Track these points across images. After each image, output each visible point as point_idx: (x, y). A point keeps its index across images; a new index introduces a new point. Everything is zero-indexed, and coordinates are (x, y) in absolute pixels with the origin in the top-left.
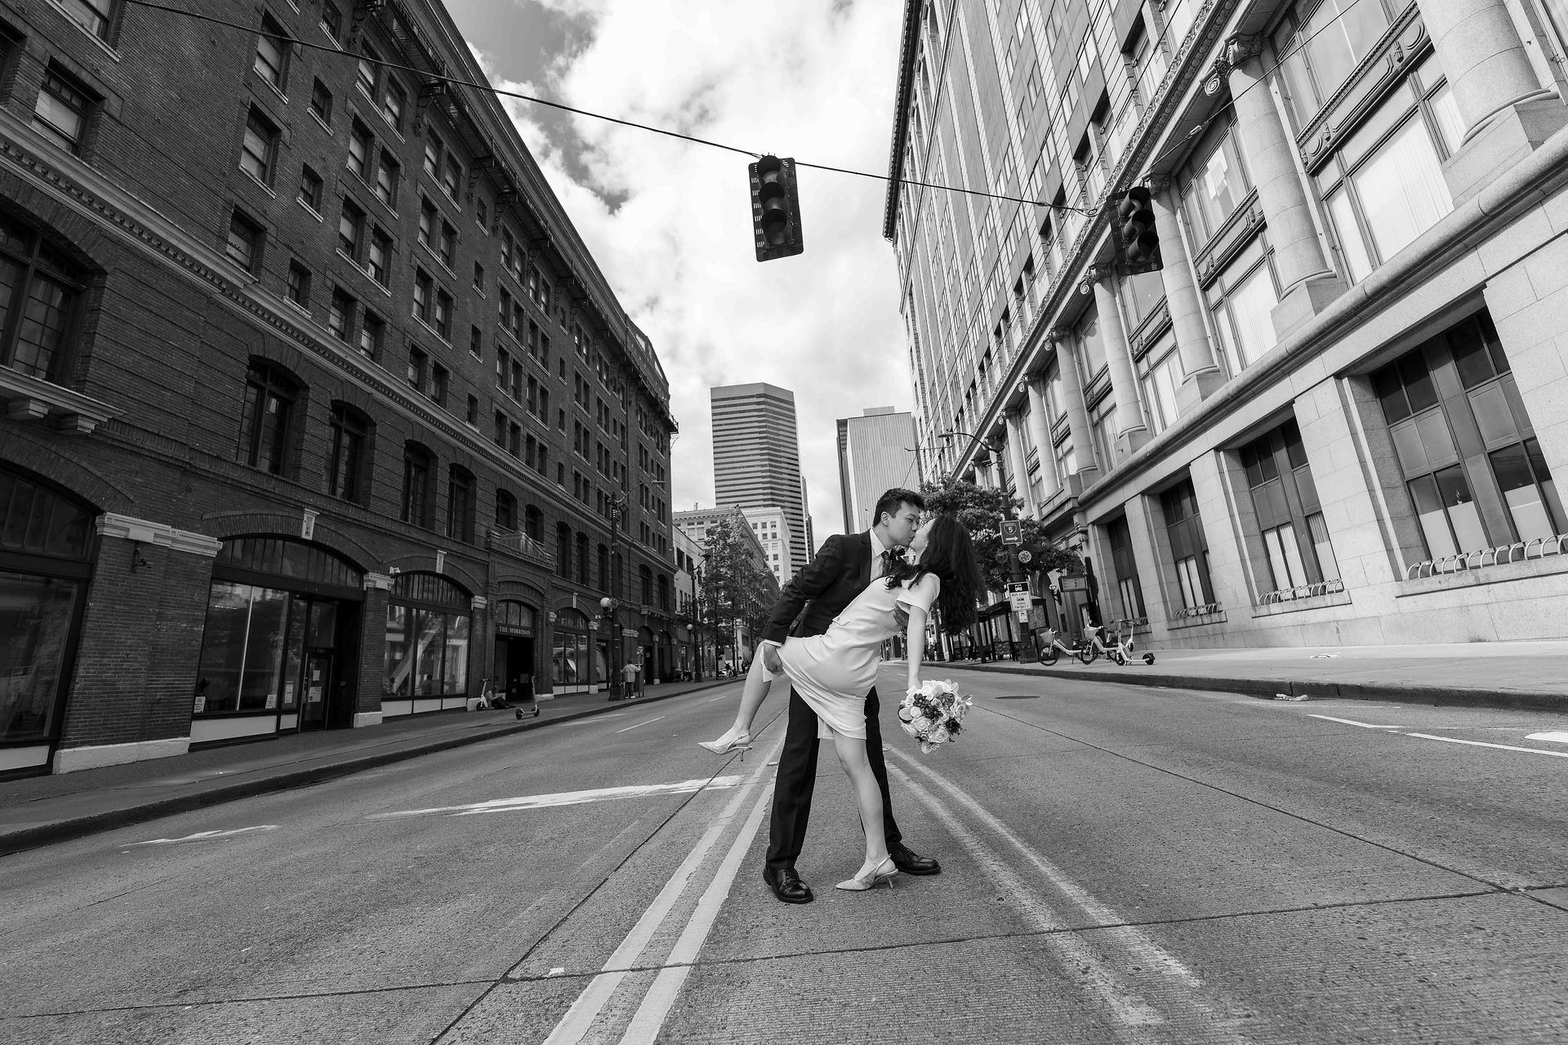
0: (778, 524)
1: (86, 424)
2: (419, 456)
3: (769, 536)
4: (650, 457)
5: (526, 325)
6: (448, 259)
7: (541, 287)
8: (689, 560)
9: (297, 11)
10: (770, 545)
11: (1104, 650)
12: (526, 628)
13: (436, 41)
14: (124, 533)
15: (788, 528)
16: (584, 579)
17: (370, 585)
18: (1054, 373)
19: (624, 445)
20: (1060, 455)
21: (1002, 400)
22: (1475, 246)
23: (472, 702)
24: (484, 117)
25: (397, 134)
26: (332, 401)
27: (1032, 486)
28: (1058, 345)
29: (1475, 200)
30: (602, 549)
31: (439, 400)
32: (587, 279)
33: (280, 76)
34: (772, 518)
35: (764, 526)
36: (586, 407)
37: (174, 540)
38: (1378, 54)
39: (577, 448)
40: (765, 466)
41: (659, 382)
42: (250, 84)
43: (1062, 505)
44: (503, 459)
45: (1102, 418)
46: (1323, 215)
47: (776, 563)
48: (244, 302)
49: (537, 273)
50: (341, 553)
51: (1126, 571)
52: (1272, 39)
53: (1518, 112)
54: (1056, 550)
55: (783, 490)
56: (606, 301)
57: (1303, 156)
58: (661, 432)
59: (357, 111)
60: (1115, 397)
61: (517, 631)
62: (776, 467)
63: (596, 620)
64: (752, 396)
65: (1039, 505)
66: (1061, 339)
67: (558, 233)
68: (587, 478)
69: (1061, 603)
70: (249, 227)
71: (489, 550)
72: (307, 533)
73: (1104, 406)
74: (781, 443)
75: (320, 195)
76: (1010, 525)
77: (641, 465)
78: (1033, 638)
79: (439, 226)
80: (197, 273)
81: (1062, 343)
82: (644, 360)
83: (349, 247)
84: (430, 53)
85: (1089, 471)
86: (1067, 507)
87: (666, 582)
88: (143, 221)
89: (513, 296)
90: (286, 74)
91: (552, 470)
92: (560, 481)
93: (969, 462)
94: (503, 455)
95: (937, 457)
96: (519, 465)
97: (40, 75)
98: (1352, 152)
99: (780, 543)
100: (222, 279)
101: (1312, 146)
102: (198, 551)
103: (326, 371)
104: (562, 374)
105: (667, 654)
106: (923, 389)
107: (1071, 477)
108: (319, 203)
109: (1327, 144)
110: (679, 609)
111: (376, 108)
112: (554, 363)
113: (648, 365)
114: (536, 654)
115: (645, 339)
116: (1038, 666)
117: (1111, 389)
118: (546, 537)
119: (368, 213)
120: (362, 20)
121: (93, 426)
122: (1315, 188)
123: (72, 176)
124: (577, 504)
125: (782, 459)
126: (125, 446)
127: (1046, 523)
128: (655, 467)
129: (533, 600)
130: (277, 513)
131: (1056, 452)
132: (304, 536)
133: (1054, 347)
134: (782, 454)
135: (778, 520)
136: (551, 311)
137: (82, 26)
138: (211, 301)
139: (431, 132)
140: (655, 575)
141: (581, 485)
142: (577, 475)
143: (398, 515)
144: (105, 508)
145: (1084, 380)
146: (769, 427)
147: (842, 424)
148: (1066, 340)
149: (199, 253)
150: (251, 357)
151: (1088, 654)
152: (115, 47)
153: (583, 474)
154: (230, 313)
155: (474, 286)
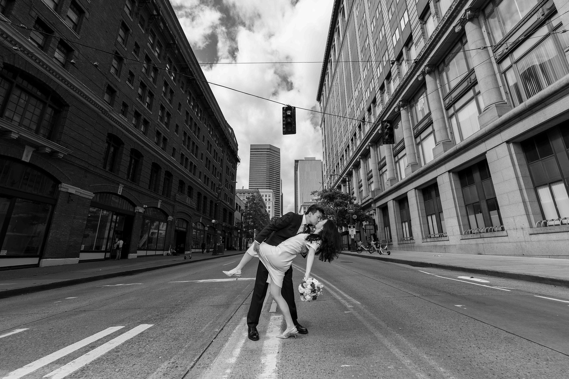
0: (271, 196)
1: (61, 155)
2: (156, 168)
3: (268, 200)
4: (230, 170)
5: (193, 124)
6: (170, 101)
7: (199, 111)
8: (240, 207)
9: (132, 20)
10: (268, 203)
11: (377, 249)
12: (184, 228)
13: (173, 29)
14: (67, 190)
15: (274, 197)
16: (204, 212)
17: (137, 211)
18: (369, 156)
19: (221, 166)
20: (369, 183)
21: (352, 162)
22: (484, 141)
23: (165, 253)
24: (186, 53)
25: (159, 60)
26: (131, 149)
27: (360, 192)
28: (371, 147)
29: (484, 128)
30: (211, 202)
31: (164, 149)
32: (214, 108)
33: (124, 41)
34: (269, 194)
35: (266, 196)
36: (210, 152)
37: (81, 193)
38: (465, 79)
39: (206, 167)
40: (268, 174)
41: (235, 144)
42: (116, 45)
43: (368, 200)
44: (182, 170)
45: (383, 173)
46: (449, 122)
47: (269, 209)
48: (108, 116)
49: (198, 106)
50: (129, 200)
51: (387, 224)
52: (438, 67)
53: (496, 106)
54: (365, 215)
55: (274, 183)
56: (220, 116)
57: (444, 104)
58: (234, 162)
59: (147, 52)
60: (387, 167)
61: (182, 229)
62: (272, 175)
63: (207, 227)
64: (265, 149)
65: (361, 199)
66: (372, 146)
67: (206, 93)
68: (209, 177)
69: (366, 232)
70: (111, 91)
71: (175, 201)
72: (120, 192)
73: (384, 169)
74: (274, 166)
75: (133, 80)
76: (351, 206)
77: (227, 173)
78: (355, 244)
79: (169, 90)
80: (96, 106)
81: (372, 147)
82: (231, 137)
83: (140, 97)
84: (171, 32)
85: (378, 190)
86: (370, 201)
87: (231, 215)
88: (82, 90)
89: (190, 114)
90: (127, 41)
91: (197, 174)
92: (200, 178)
93: (339, 181)
94: (182, 168)
95: (329, 178)
96: (187, 171)
97: (57, 43)
98: (458, 105)
99: (271, 203)
100: (103, 109)
101: (447, 101)
102: (87, 197)
103: (130, 139)
104: (203, 141)
105: (230, 239)
106: (326, 154)
107: (372, 191)
108: (133, 83)
109: (451, 102)
110: (235, 224)
111: (153, 51)
112: (201, 137)
113: (232, 138)
114: (187, 237)
115: (232, 129)
116: (356, 253)
117: (386, 165)
118: (194, 197)
119: (147, 86)
120: (151, 23)
121: (62, 156)
122: (447, 113)
123: (64, 76)
124: (205, 186)
125: (274, 172)
126: (70, 162)
127: (363, 206)
128: (231, 174)
129: (187, 218)
130: (111, 185)
131: (368, 182)
132: (119, 193)
133: (370, 148)
134: (274, 170)
135: (271, 194)
136: (202, 119)
137: (70, 28)
138: (99, 115)
139: (169, 59)
140: (228, 212)
141: (206, 179)
142: (205, 176)
143: (147, 187)
144: (62, 182)
145: (378, 160)
146: (270, 161)
147: (297, 161)
148: (373, 146)
149: (97, 100)
150: (108, 134)
151: (371, 250)
152: (78, 34)
153: (207, 176)
154: (103, 119)
155: (178, 111)
